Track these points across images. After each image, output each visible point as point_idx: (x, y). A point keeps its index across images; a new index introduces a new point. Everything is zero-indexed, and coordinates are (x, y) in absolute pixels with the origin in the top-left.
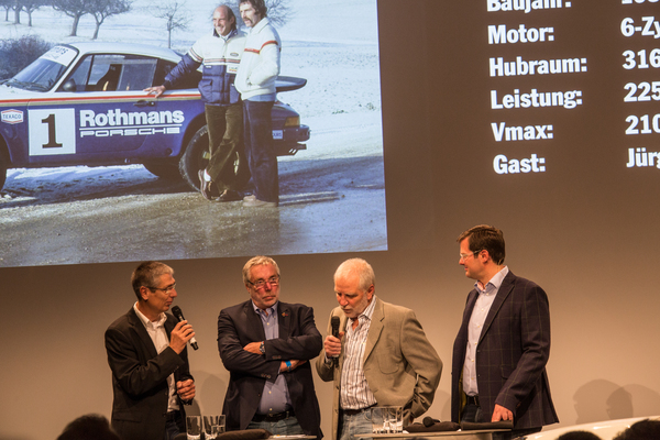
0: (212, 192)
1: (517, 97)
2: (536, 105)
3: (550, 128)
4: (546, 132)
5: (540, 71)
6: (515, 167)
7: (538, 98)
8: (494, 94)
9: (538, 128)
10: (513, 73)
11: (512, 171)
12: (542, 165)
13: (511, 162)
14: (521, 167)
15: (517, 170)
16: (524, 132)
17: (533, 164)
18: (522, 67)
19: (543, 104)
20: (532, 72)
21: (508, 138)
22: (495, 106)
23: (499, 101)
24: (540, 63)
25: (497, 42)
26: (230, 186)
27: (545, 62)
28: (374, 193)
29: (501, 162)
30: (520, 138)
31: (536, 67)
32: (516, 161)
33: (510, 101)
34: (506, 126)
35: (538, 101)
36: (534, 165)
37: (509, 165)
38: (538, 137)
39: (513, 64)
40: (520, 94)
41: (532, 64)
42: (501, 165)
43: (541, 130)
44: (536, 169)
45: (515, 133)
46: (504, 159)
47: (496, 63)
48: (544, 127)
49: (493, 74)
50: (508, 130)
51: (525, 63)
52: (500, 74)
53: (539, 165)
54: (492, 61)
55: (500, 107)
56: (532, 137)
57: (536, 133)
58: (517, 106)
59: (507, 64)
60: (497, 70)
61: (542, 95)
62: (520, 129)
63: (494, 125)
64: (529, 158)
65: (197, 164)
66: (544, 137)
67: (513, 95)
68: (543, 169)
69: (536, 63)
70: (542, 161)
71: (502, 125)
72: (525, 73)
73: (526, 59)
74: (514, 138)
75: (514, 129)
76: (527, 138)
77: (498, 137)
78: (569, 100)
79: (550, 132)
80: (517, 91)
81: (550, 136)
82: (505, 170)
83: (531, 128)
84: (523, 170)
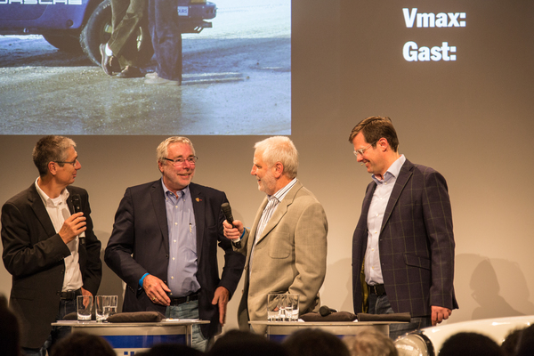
0: (113, 68)
3: (463, 15)
4: (459, 20)
6: (425, 54)
9: (451, 15)
11: (422, 59)
12: (453, 53)
13: (421, 49)
14: (431, 55)
15: (427, 58)
16: (436, 19)
17: (444, 52)
21: (419, 25)
26: (133, 62)
28: (280, 75)
29: (411, 49)
30: (432, 25)
32: (426, 49)
34: (418, 12)
36: (445, 54)
37: (419, 52)
38: (450, 25)
42: (411, 52)
43: (453, 17)
44: (446, 58)
45: (427, 20)
46: (414, 45)
48: (457, 14)
50: (419, 16)
53: (450, 53)
56: (445, 25)
57: (449, 20)
62: (432, 15)
63: (406, 11)
64: (440, 46)
65: (98, 38)
66: (457, 25)
68: (453, 58)
70: (453, 49)
71: (414, 10)
74: (426, 25)
75: (425, 16)
76: (439, 25)
77: (409, 24)
79: (463, 20)
81: (463, 24)
82: (414, 57)
83: (444, 15)
84: (433, 58)
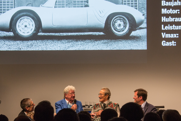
1: (169, 27)
2: (174, 29)
3: (178, 35)
4: (177, 36)
5: (175, 21)
7: (175, 27)
8: (163, 26)
9: (174, 34)
10: (168, 21)
11: (167, 45)
12: (175, 44)
13: (167, 43)
15: (168, 45)
16: (171, 35)
17: (173, 44)
18: (171, 19)
19: (176, 29)
20: (173, 21)
21: (166, 37)
22: (163, 29)
23: (164, 28)
24: (176, 18)
25: (164, 13)
27: (177, 18)
29: (164, 43)
31: (174, 20)
32: (168, 43)
33: (166, 28)
34: (166, 34)
35: (175, 28)
39: (168, 18)
40: (170, 26)
41: (173, 19)
42: (164, 44)
43: (175, 35)
44: (173, 45)
45: (168, 36)
46: (165, 42)
47: (164, 18)
48: (176, 34)
49: (162, 21)
50: (166, 35)
51: (171, 18)
52: (165, 21)
53: (174, 44)
54: (162, 17)
55: (164, 29)
56: (173, 37)
57: (174, 36)
58: (169, 29)
59: (166, 18)
60: (164, 20)
63: (162, 33)
64: (172, 42)
66: (176, 37)
67: (168, 26)
68: (175, 45)
69: (174, 18)
70: (175, 43)
71: (165, 33)
72: (171, 21)
75: (168, 35)
76: (171, 37)
77: (163, 37)
79: (178, 36)
80: (169, 25)
81: (178, 37)
84: (170, 45)
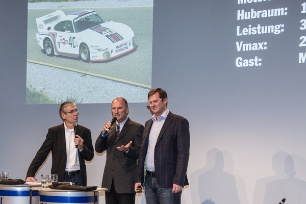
1: (250, 29)
2: (259, 33)
3: (266, 43)
4: (263, 46)
5: (263, 16)
6: (247, 63)
7: (261, 29)
8: (238, 27)
9: (259, 44)
10: (249, 18)
11: (244, 66)
12: (260, 62)
13: (244, 61)
14: (249, 63)
15: (247, 65)
16: (252, 46)
17: (256, 62)
18: (254, 14)
19: (263, 32)
20: (258, 17)
21: (244, 50)
22: (238, 34)
23: (241, 32)
24: (263, 12)
25: (242, 3)
27: (266, 11)
29: (239, 61)
30: (250, 49)
31: (261, 14)
32: (247, 60)
33: (245, 31)
35: (261, 31)
37: (243, 62)
38: (259, 49)
39: (249, 13)
40: (252, 28)
41: (259, 12)
42: (240, 63)
43: (261, 45)
44: (257, 65)
45: (248, 47)
46: (241, 59)
47: (241, 13)
48: (263, 43)
49: (238, 19)
50: (244, 45)
51: (255, 12)
52: (242, 18)
53: (258, 62)
54: (239, 11)
55: (241, 34)
56: (256, 49)
57: (258, 46)
58: (250, 34)
59: (246, 13)
60: (241, 17)
61: (263, 27)
62: (250, 44)
63: (237, 43)
64: (254, 58)
66: (262, 49)
67: (248, 28)
68: (260, 64)
69: (261, 12)
70: (260, 60)
71: (242, 42)
72: (255, 17)
73: (256, 10)
74: (247, 50)
75: (247, 45)
76: (253, 49)
77: (239, 49)
78: (277, 29)
79: (265, 46)
80: (250, 26)
81: (265, 48)
83: (256, 44)
84: (250, 65)
